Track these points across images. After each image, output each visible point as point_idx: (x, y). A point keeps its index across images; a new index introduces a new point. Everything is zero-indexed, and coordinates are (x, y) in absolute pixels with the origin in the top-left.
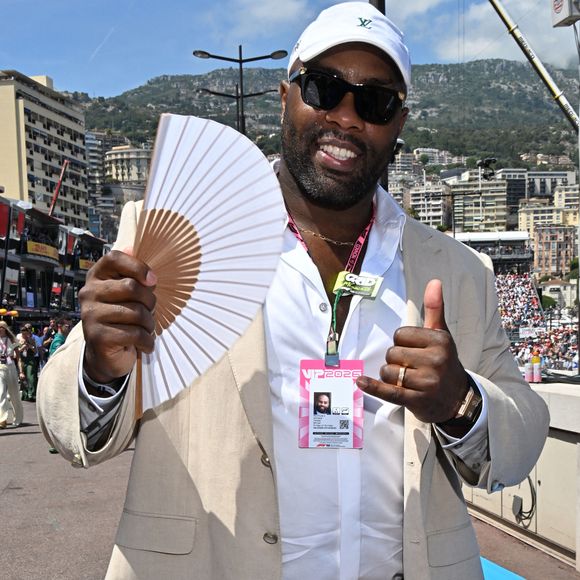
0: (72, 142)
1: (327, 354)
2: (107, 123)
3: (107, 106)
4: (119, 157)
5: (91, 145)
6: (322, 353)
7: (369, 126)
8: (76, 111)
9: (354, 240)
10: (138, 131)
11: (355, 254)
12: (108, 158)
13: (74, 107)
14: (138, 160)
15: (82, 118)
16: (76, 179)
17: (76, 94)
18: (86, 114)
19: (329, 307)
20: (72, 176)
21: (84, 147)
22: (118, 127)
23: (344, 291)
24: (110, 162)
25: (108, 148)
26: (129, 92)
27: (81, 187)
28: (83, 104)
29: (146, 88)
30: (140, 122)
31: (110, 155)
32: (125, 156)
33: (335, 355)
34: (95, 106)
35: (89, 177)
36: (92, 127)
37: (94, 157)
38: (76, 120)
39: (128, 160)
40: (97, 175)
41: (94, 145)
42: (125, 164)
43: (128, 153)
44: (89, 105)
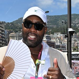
0: (2, 32)
1: (36, 76)
2: (9, 28)
3: (9, 24)
4: (12, 35)
5: (6, 33)
6: (35, 76)
7: (38, 31)
8: (3, 26)
9: (39, 53)
10: (16, 30)
11: (39, 56)
12: (9, 36)
13: (2, 25)
14: (16, 36)
15: (4, 27)
16: (3, 40)
17: (3, 22)
18: (5, 26)
19: (36, 67)
20: (2, 40)
21: (4, 33)
22: (12, 29)
23: (38, 63)
24: (10, 37)
25: (10, 33)
26: (14, 21)
27: (4, 42)
28: (4, 24)
29: (18, 20)
30: (16, 28)
31: (10, 35)
32: (13, 35)
33: (37, 76)
34: (7, 24)
35: (5, 40)
36: (6, 29)
37: (6, 36)
38: (3, 27)
39: (14, 36)
40: (7, 39)
41: (7, 33)
42: (13, 37)
43: (14, 35)
44: (5, 24)
